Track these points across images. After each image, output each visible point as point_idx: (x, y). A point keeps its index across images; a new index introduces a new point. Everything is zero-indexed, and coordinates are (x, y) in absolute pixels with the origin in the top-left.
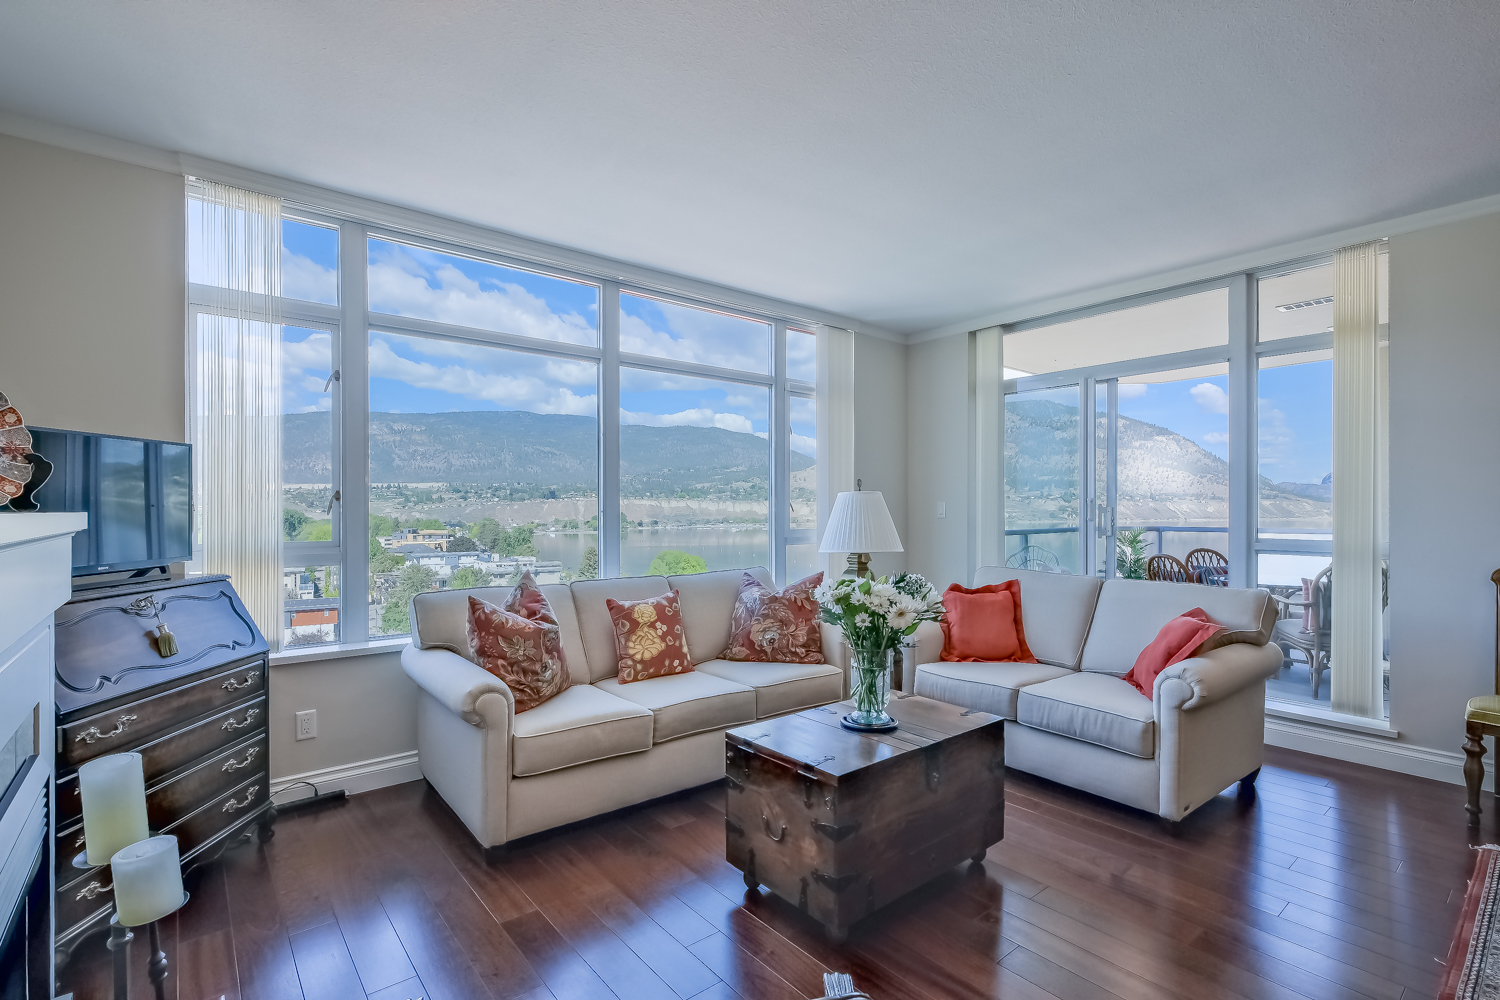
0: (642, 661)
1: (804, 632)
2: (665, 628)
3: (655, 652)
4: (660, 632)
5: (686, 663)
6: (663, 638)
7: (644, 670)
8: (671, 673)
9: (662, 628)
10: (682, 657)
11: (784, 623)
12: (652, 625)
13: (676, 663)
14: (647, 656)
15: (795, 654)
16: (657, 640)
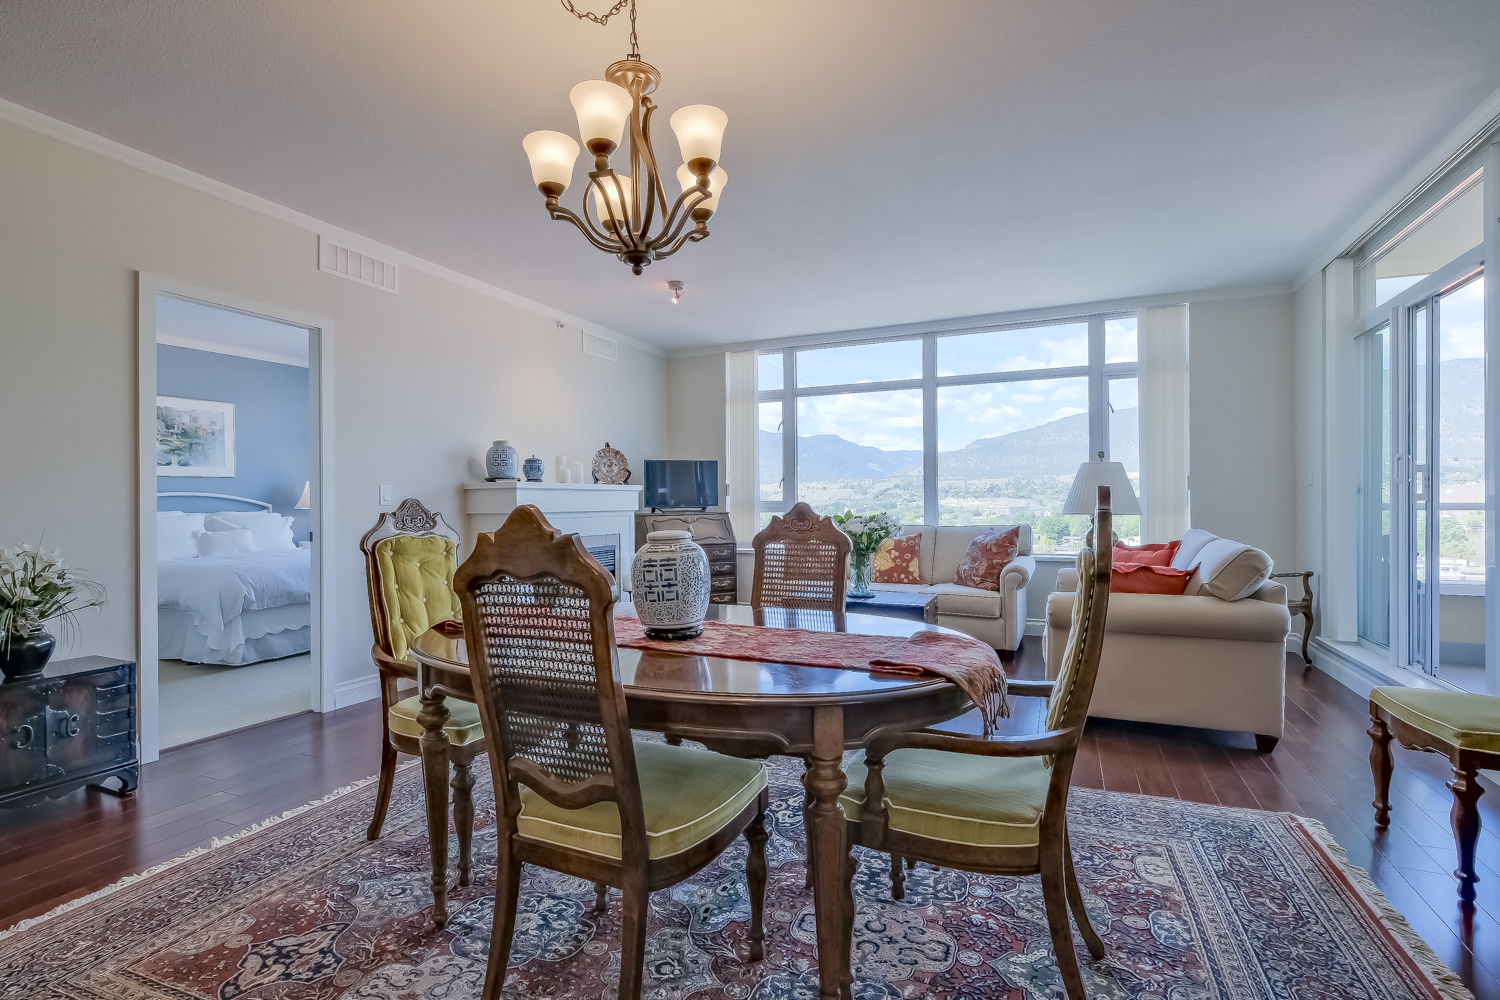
0: (879, 571)
1: (984, 567)
2: (897, 554)
3: (887, 567)
4: (893, 556)
5: (911, 578)
6: (894, 560)
7: (880, 576)
8: (900, 582)
9: (895, 553)
10: (908, 573)
11: (974, 560)
12: (889, 552)
13: (903, 576)
14: (883, 569)
15: (973, 580)
16: (890, 561)
